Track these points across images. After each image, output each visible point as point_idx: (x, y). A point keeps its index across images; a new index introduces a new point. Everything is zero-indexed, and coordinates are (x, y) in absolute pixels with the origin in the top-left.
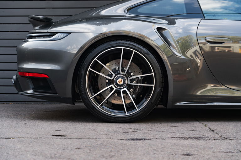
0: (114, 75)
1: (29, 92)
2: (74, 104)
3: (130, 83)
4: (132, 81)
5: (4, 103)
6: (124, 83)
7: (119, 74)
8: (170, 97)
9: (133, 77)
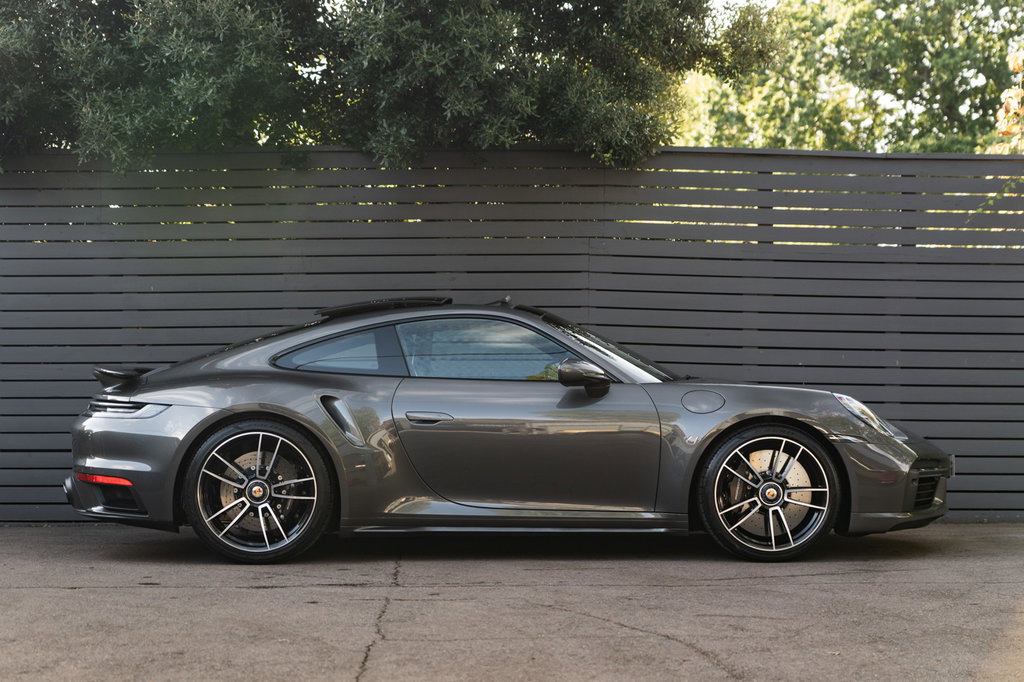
0: (247, 481)
1: (95, 509)
2: (178, 531)
3: (274, 495)
4: (279, 490)
5: (30, 526)
6: (264, 494)
7: (256, 478)
8: (344, 518)
9: (280, 484)
